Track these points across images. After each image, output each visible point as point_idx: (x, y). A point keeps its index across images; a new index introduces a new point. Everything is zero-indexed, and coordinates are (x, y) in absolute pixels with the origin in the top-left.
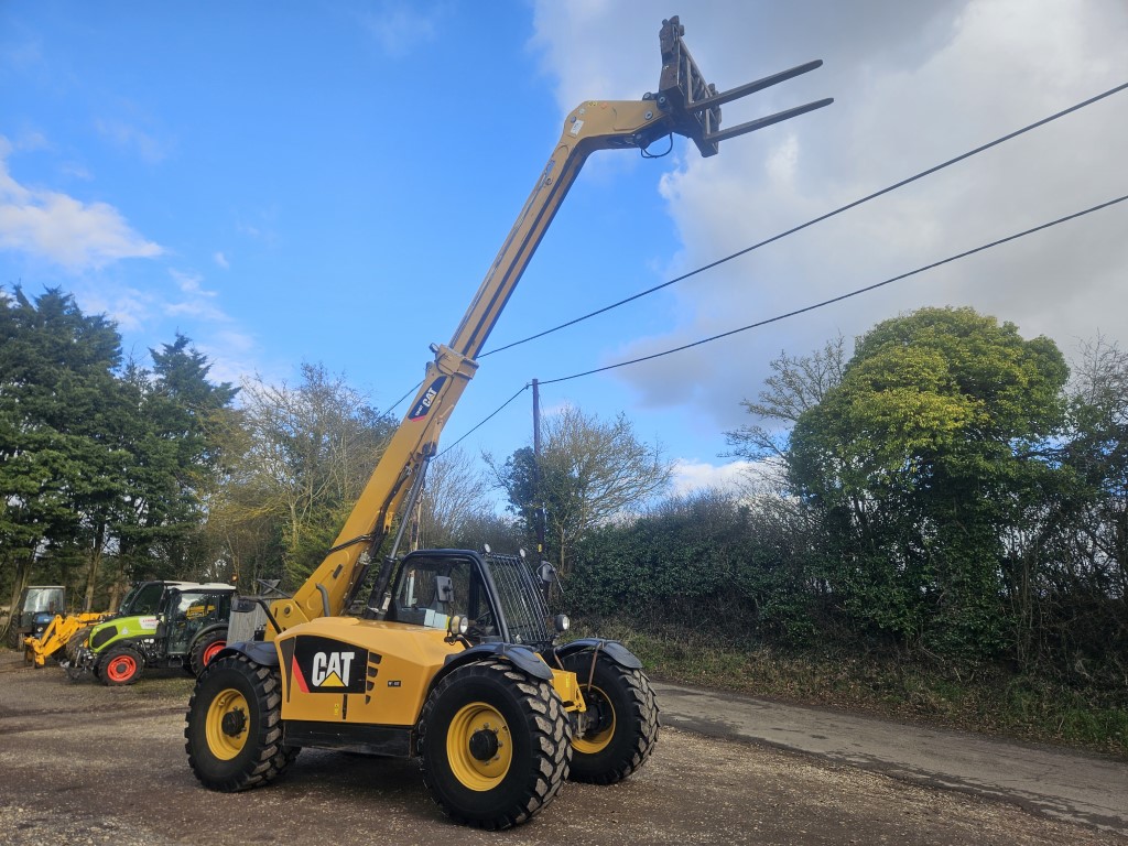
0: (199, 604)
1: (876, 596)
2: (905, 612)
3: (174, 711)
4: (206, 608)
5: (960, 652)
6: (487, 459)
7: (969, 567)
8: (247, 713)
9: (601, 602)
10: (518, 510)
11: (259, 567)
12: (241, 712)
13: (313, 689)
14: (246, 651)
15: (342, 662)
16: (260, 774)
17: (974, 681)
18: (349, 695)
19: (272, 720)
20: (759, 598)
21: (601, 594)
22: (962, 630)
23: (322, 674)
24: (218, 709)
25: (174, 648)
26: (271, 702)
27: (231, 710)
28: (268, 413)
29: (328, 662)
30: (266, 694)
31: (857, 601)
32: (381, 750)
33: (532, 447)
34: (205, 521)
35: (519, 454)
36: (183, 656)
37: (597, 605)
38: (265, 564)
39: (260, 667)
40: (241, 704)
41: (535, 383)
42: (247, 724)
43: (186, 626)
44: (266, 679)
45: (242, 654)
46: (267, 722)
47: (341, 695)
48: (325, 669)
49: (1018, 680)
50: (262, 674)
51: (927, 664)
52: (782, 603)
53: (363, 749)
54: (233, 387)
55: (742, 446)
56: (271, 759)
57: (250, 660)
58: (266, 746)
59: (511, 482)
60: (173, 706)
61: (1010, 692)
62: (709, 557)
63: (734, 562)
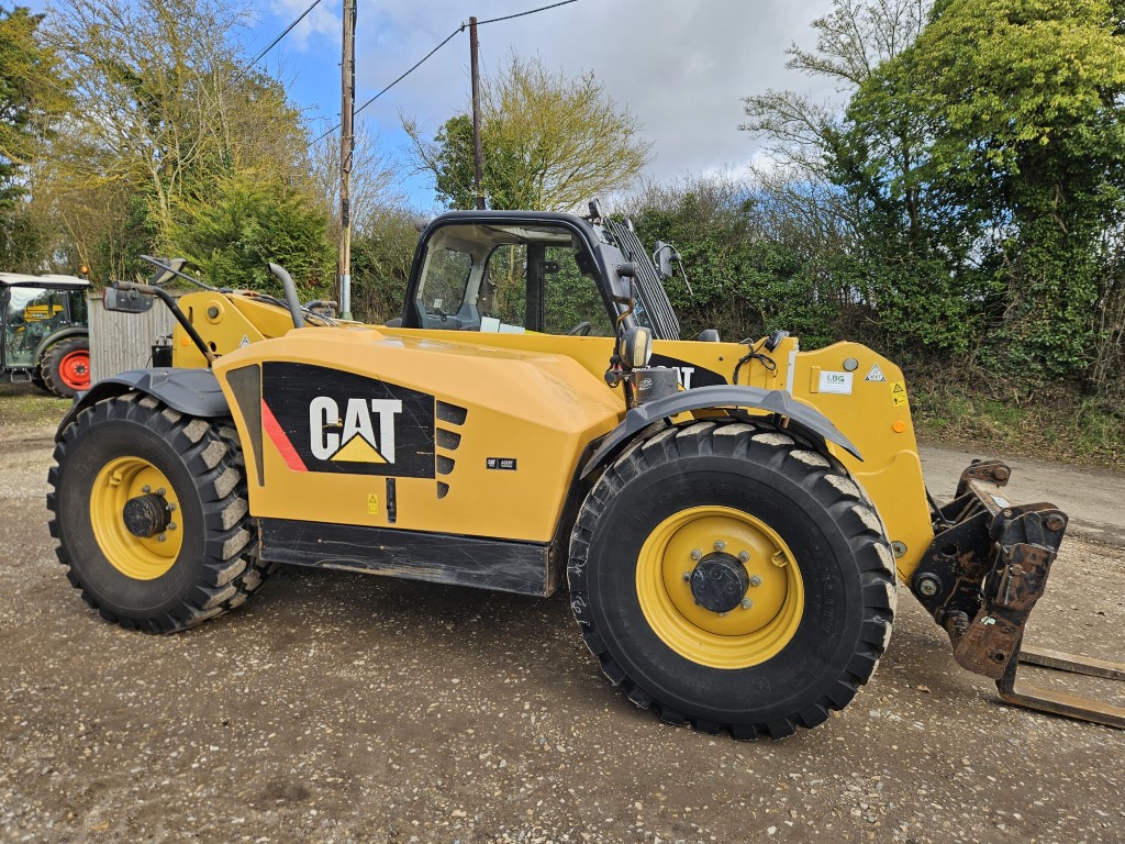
0: (40, 302)
1: (923, 307)
2: (956, 327)
3: (31, 444)
4: (51, 307)
5: (1022, 370)
6: (409, 129)
7: (1059, 272)
8: (171, 498)
9: (562, 313)
10: (450, 200)
11: (117, 257)
12: (159, 498)
13: (313, 465)
14: (152, 388)
15: (375, 419)
16: (220, 605)
17: (1033, 402)
18: (400, 481)
19: (231, 516)
20: (767, 309)
21: (560, 304)
22: (1029, 346)
23: (333, 438)
24: (109, 491)
25: (15, 359)
26: (225, 483)
27: (136, 492)
28: (94, 31)
29: (342, 414)
30: (210, 471)
31: (897, 313)
32: (480, 578)
33: (471, 116)
34: (28, 199)
35: (453, 124)
36: (30, 370)
37: (556, 317)
38: (125, 252)
39: (186, 419)
40: (156, 481)
41: (473, 23)
42: (177, 517)
43: (25, 331)
44: (203, 440)
45: (141, 394)
46: (221, 522)
47: (382, 480)
48: (339, 430)
49: (1092, 402)
50: (195, 431)
51: (975, 383)
52: (798, 315)
53: (439, 575)
54: (32, 13)
55: (764, 117)
56: (238, 583)
57: (162, 405)
58: (225, 563)
59: (439, 165)
60: (29, 436)
61: (1083, 415)
62: (706, 261)
63: (737, 269)
